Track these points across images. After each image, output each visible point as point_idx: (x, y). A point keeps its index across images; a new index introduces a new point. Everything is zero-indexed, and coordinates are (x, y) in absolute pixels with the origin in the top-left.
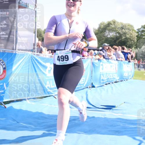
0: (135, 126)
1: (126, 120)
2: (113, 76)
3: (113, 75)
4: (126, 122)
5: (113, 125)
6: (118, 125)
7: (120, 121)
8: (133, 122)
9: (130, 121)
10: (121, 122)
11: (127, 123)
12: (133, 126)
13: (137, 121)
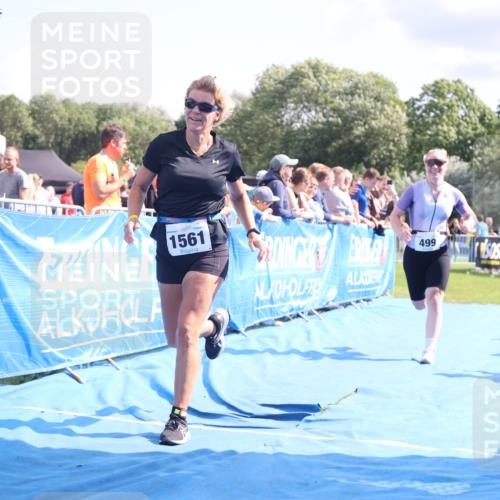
0: (396, 485)
1: (363, 461)
2: (303, 287)
3: (303, 282)
4: (361, 469)
5: (307, 484)
6: (327, 483)
7: (335, 464)
8: (389, 468)
9: (373, 464)
10: (339, 468)
11: (367, 474)
12: (386, 485)
13: (401, 464)
